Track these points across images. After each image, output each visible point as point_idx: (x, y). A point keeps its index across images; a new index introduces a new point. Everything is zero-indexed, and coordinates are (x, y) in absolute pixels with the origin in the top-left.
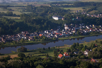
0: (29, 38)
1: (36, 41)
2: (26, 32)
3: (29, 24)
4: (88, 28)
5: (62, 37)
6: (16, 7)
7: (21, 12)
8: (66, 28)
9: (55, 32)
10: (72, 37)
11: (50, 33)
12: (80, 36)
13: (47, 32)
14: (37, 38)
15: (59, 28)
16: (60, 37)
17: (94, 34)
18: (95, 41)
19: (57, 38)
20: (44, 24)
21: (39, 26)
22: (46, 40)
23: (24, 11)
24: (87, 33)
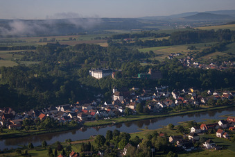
0: (10, 124)
1: (24, 130)
2: (7, 110)
3: (21, 90)
4: (174, 96)
5: (94, 119)
6: (13, 49)
7: (17, 61)
8: (115, 98)
9: (83, 108)
10: (121, 119)
11: (67, 111)
12: (143, 117)
13: (62, 109)
14: (30, 122)
15: (99, 100)
16: (89, 119)
17: (180, 112)
18: (168, 127)
19: (83, 122)
20: (59, 89)
21: (45, 95)
22: (51, 127)
23: (24, 59)
24: (165, 108)
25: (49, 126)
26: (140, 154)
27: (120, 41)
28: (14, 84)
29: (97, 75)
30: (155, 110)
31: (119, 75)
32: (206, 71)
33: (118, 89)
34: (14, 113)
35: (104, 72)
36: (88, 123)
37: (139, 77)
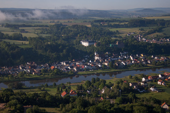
0: (34, 71)
1: (42, 75)
2: (32, 63)
3: (40, 52)
4: (132, 58)
5: (84, 70)
6: (35, 26)
7: (37, 34)
8: (96, 58)
9: (77, 63)
10: (99, 71)
11: (67, 65)
12: (113, 70)
13: (65, 64)
14: (46, 71)
15: (86, 59)
16: (81, 70)
17: (135, 68)
18: (128, 77)
19: (77, 72)
20: (63, 52)
21: (54, 55)
22: (58, 74)
23: (42, 33)
24: (126, 65)
25: (57, 74)
26: (113, 93)
27: (98, 24)
28: (36, 48)
29: (85, 44)
30: (120, 67)
31: (99, 45)
32: (151, 44)
33: (98, 53)
34: (36, 65)
35: (89, 42)
36: (80, 73)
37: (111, 46)
